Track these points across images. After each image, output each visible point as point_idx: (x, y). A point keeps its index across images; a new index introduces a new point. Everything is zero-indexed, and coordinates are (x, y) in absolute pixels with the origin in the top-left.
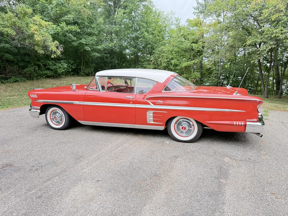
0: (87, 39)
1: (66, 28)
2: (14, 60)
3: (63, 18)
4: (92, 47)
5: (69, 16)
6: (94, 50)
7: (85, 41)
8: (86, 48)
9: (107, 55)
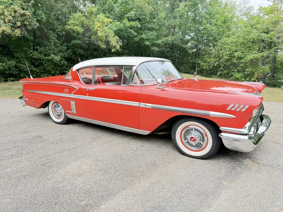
0: (147, 34)
1: (128, 24)
3: (126, 15)
4: (152, 42)
5: (131, 13)
6: (154, 45)
7: (146, 36)
8: (146, 42)
9: (167, 50)
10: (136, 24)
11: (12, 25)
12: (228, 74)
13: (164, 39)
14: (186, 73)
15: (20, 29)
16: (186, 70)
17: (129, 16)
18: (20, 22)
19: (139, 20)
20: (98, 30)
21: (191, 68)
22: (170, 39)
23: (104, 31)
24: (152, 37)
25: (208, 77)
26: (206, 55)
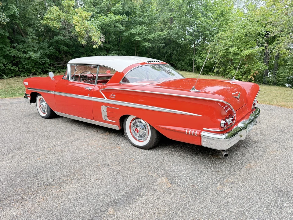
0: (137, 28)
1: (114, 18)
2: (69, 51)
3: (112, 9)
4: (143, 37)
5: (117, 6)
6: (145, 40)
7: (136, 31)
8: (136, 37)
9: (162, 45)
10: (125, 18)
12: (224, 71)
13: (157, 34)
14: (183, 70)
16: (183, 67)
17: (116, 10)
19: (128, 14)
20: (76, 25)
21: (188, 64)
22: (163, 34)
23: (83, 26)
24: (143, 31)
25: (206, 74)
26: (203, 51)
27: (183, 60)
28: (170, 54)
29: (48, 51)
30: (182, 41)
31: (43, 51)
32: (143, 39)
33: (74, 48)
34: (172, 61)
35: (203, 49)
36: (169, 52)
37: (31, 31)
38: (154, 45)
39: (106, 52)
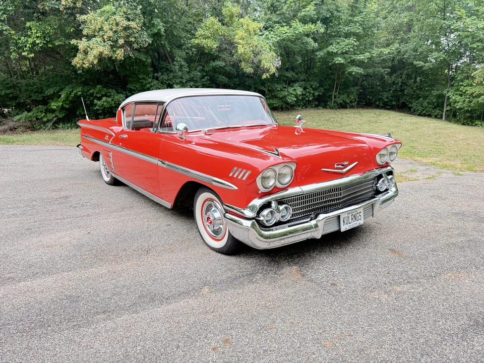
0: (341, 43)
1: (301, 28)
2: (230, 83)
3: (299, 14)
4: (350, 57)
5: (307, 9)
6: (353, 63)
7: (337, 48)
8: (336, 59)
9: (385, 71)
10: (320, 28)
11: (112, 44)
13: (375, 52)
14: (424, 115)
15: (123, 49)
16: (423, 110)
17: (305, 15)
18: (124, 38)
19: (325, 21)
20: (239, 44)
21: (434, 105)
22: (386, 51)
23: (250, 44)
24: (349, 48)
25: (468, 124)
26: (467, 81)
27: (425, 97)
28: (401, 86)
29: (201, 84)
30: (423, 64)
31: (193, 84)
32: (349, 60)
33: (238, 79)
34: (404, 98)
35: (467, 78)
36: (398, 83)
37: (180, 55)
38: (371, 71)
39: (286, 84)
